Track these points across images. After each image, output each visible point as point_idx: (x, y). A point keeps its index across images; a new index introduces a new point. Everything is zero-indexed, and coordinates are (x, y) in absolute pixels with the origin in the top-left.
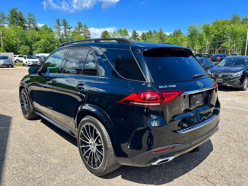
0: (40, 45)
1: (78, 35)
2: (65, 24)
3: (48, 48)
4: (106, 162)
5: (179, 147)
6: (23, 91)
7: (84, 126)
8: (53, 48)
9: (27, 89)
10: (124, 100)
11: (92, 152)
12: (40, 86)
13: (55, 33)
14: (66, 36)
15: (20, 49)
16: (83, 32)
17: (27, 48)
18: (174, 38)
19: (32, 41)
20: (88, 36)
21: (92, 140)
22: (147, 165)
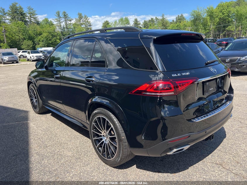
0: (42, 39)
1: (79, 27)
2: (65, 16)
3: (51, 42)
4: (120, 153)
5: (194, 136)
6: (32, 86)
7: (96, 118)
8: (55, 41)
9: (35, 84)
10: (136, 90)
11: (105, 143)
12: (46, 80)
13: (56, 26)
14: (67, 28)
15: (23, 44)
16: (84, 24)
17: (30, 43)
18: (177, 24)
19: (34, 36)
20: (89, 27)
21: (104, 132)
22: (163, 155)
